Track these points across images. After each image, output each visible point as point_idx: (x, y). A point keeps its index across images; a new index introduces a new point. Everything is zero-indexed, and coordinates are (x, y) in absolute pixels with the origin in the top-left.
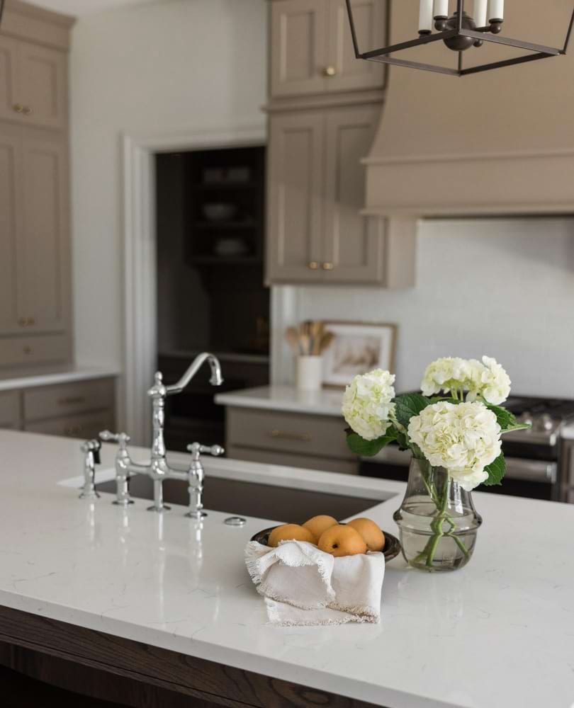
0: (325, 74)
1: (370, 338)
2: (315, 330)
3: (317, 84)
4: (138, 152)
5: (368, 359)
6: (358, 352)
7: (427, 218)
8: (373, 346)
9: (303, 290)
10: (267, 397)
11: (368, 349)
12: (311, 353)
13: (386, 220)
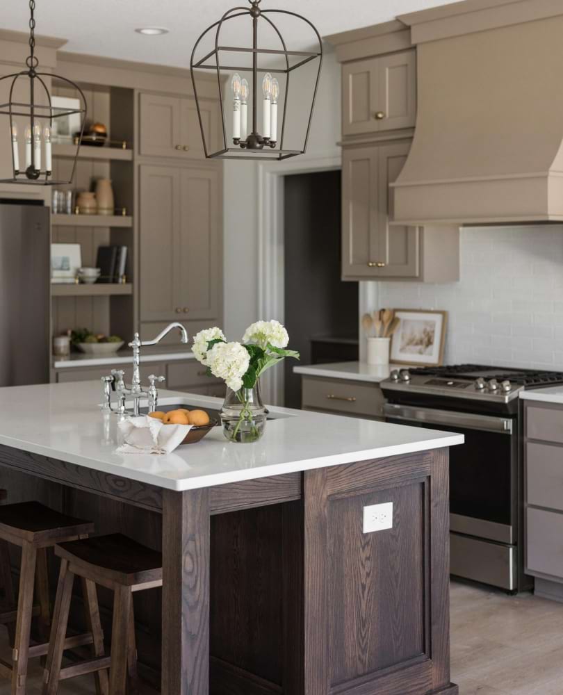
0: (377, 118)
1: (426, 323)
2: (386, 316)
3: (373, 126)
4: (268, 175)
5: (426, 340)
6: (418, 335)
7: (465, 225)
8: (428, 329)
9: (380, 283)
10: (357, 371)
11: (425, 331)
12: (381, 337)
13: (421, 229)
